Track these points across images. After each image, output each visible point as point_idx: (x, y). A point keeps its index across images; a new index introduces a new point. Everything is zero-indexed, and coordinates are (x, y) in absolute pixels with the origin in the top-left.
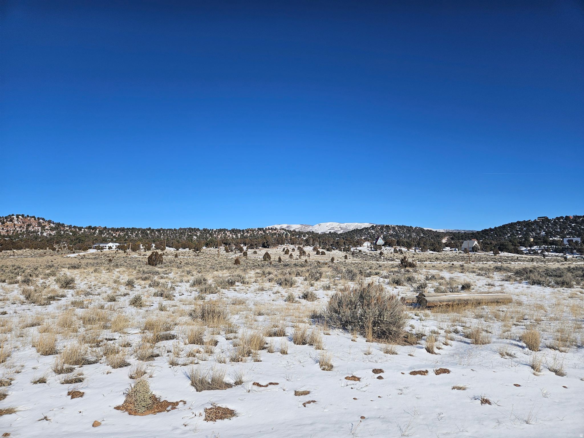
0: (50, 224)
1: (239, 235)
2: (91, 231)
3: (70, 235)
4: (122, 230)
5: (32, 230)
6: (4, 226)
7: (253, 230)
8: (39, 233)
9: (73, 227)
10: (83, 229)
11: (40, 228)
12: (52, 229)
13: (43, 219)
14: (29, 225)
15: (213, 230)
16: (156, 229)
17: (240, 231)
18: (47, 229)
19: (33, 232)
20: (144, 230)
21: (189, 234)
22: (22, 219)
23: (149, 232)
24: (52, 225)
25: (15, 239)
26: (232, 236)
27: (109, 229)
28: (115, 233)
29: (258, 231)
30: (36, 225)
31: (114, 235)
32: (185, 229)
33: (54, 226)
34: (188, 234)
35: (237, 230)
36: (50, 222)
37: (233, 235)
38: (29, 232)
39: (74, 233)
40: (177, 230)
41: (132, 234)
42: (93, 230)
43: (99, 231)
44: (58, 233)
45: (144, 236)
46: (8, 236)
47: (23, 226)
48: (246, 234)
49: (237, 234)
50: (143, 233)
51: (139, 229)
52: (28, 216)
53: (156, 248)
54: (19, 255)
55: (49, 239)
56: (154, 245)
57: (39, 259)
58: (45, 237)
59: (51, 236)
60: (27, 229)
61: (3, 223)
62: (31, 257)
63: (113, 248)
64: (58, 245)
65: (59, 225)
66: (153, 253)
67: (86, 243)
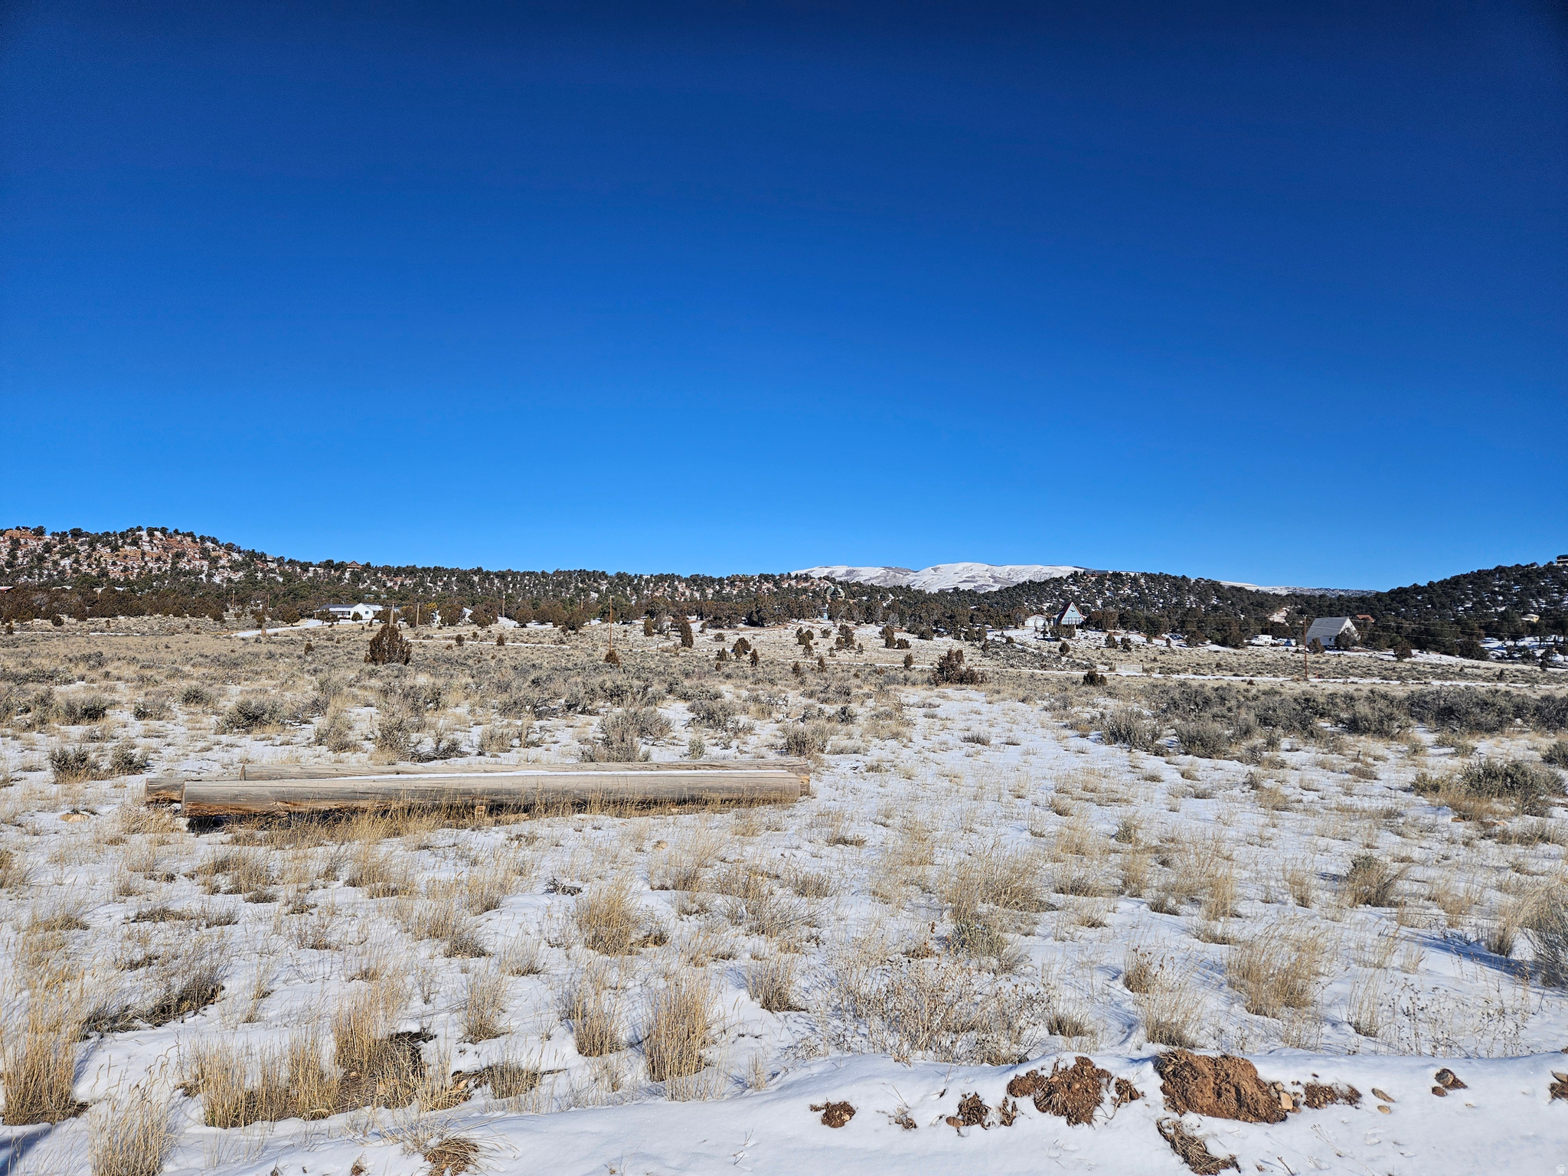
0: (229, 555)
1: (710, 592)
2: (333, 572)
3: (278, 582)
4: (411, 571)
5: (187, 568)
6: (117, 556)
7: (746, 580)
8: (203, 576)
9: (288, 563)
10: (311, 569)
11: (205, 563)
12: (235, 567)
13: (214, 541)
14: (178, 556)
15: (641, 576)
16: (495, 570)
17: (712, 581)
18: (223, 567)
19: (189, 573)
20: (465, 573)
21: (580, 585)
22: (161, 540)
23: (476, 579)
24: (236, 556)
25: (142, 591)
26: (692, 594)
27: (377, 569)
28: (391, 581)
29: (761, 583)
30: (197, 556)
31: (389, 584)
32: (570, 574)
33: (240, 559)
34: (576, 587)
35: (704, 577)
36: (230, 548)
37: (694, 593)
38: (178, 574)
39: (289, 578)
40: (548, 575)
41: (435, 584)
42: (336, 570)
43: (353, 573)
44: (250, 578)
45: (465, 589)
46: (127, 583)
47: (163, 558)
48: (728, 589)
49: (704, 590)
50: (463, 581)
51: (452, 570)
52: (176, 532)
53: (475, 620)
54: (118, 629)
55: (228, 591)
56: (468, 612)
57: (150, 641)
58: (219, 585)
59: (233, 585)
60: (173, 564)
61: (115, 549)
62: (143, 634)
63: (365, 616)
64: (240, 606)
65: (253, 557)
66: (383, 630)
67: (301, 603)
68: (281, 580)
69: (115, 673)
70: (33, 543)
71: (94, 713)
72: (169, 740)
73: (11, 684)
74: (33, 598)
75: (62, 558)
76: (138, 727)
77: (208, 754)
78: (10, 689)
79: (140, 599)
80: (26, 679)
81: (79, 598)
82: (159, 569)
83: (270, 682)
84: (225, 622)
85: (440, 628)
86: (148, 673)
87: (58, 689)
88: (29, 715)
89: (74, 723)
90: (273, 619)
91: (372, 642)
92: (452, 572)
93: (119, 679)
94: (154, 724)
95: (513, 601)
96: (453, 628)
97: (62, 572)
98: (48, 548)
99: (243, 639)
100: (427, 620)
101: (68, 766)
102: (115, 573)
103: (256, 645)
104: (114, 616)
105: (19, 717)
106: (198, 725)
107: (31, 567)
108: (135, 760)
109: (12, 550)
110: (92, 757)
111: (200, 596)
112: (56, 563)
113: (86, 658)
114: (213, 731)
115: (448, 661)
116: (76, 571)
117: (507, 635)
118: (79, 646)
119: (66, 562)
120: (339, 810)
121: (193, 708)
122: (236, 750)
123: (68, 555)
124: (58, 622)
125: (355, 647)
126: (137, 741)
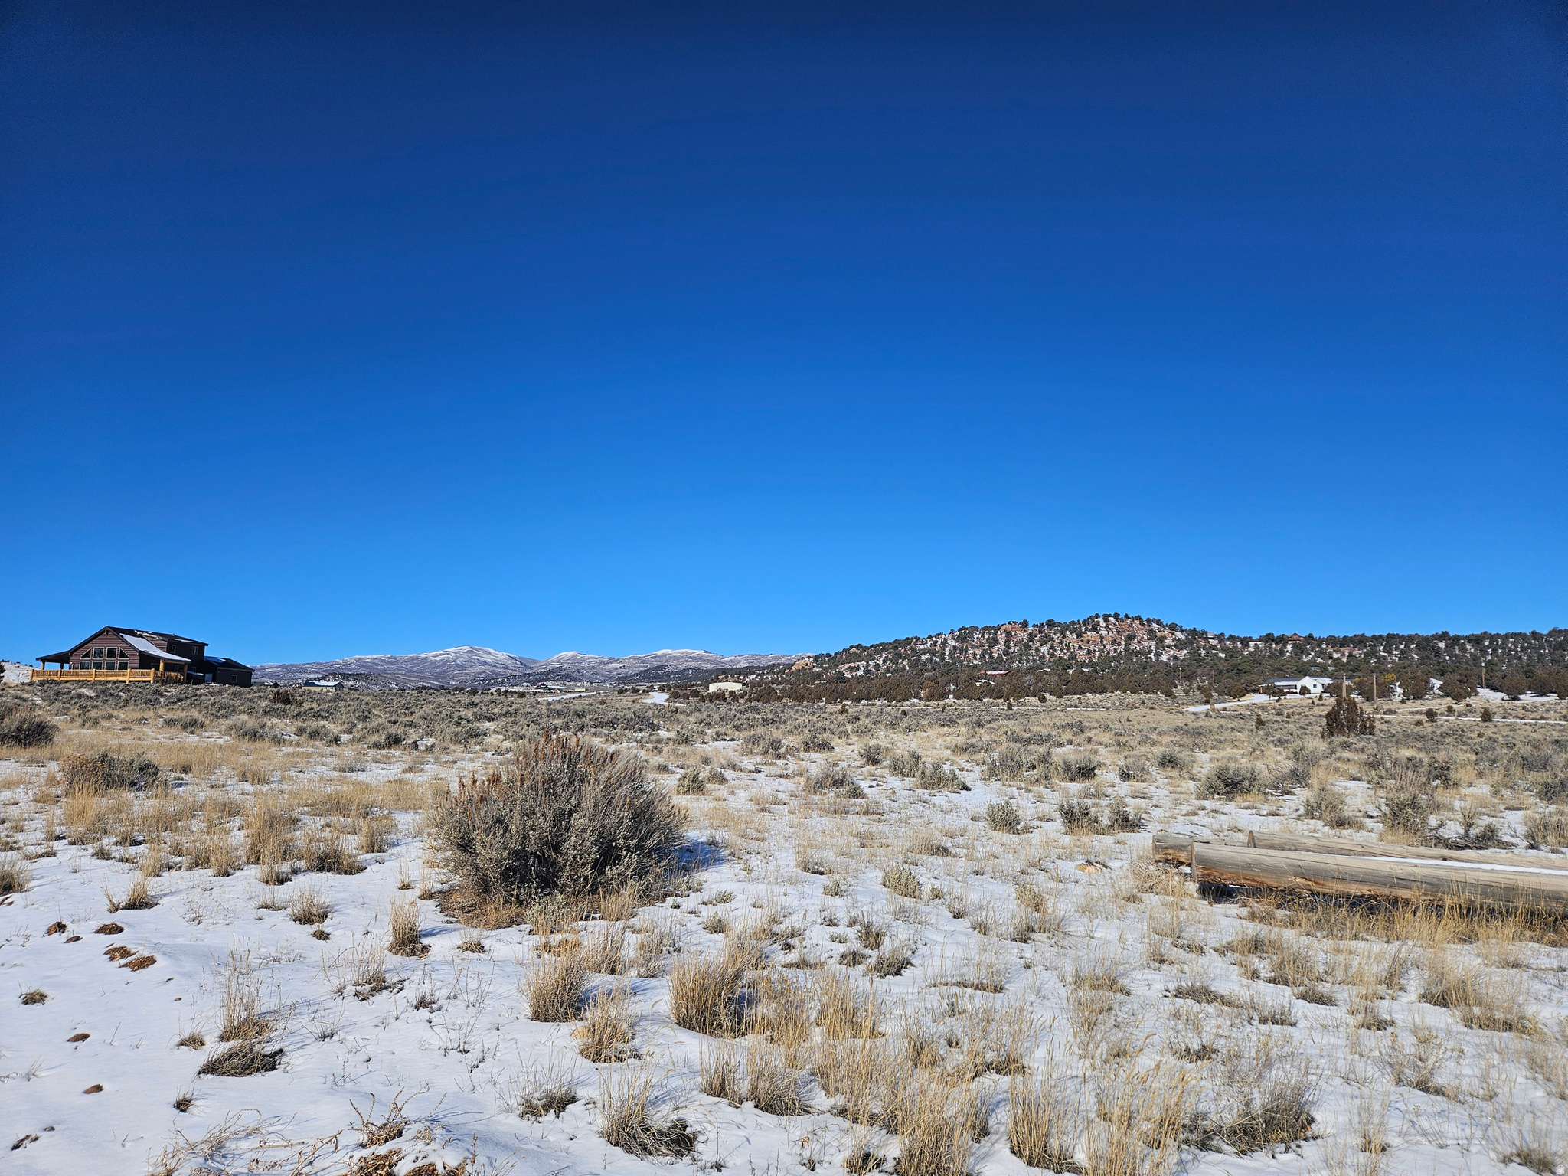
0: (1173, 634)
2: (1274, 646)
3: (1221, 658)
4: (1360, 641)
5: (1138, 649)
6: (1082, 641)
8: (1152, 655)
9: (1228, 639)
10: (1252, 643)
11: (1153, 643)
12: (1179, 645)
13: (1159, 622)
14: (1130, 638)
16: (1467, 634)
18: (1169, 646)
19: (1140, 653)
20: (1426, 639)
22: (1115, 624)
23: (1442, 645)
24: (1179, 635)
25: (1104, 671)
27: (1321, 641)
28: (1337, 652)
30: (1145, 637)
31: (1336, 655)
33: (1183, 638)
36: (1173, 628)
38: (1131, 654)
39: (1231, 654)
40: (1542, 635)
41: (1390, 653)
42: (1277, 644)
43: (1295, 646)
44: (1194, 653)
45: (1428, 658)
46: (1091, 664)
47: (1118, 641)
50: (1425, 648)
51: (1410, 636)
52: (1127, 616)
53: (1446, 691)
54: (1088, 705)
55: (1175, 668)
56: (1437, 683)
57: (1114, 715)
58: (1166, 663)
59: (1179, 663)
60: (1126, 645)
61: (1080, 635)
62: (1108, 709)
63: (1313, 690)
64: (1188, 683)
65: (1195, 635)
66: (1339, 703)
67: (1245, 678)
68: (1223, 656)
69: (1095, 739)
70: (1020, 634)
71: (1086, 772)
72: (1155, 802)
73: (1019, 745)
74: (1025, 679)
75: (1042, 645)
76: (1124, 788)
77: (1195, 819)
78: (1019, 750)
79: (1102, 678)
80: (1028, 741)
81: (1056, 678)
82: (1115, 651)
83: (1235, 751)
84: (1175, 697)
85: (1403, 701)
86: (1123, 739)
87: (1055, 751)
88: (1035, 772)
89: (1071, 780)
90: (1219, 695)
91: (1328, 716)
92: (1410, 639)
93: (1100, 744)
94: (1140, 786)
95: (1496, 668)
96: (1419, 702)
97: (1042, 658)
98: (1031, 638)
99: (1194, 714)
100: (1386, 692)
101: (1074, 818)
102: (1081, 656)
103: (1207, 719)
104: (1084, 693)
105: (1028, 773)
106: (1179, 789)
107: (1021, 654)
108: (1130, 818)
109: (1006, 641)
110: (1093, 811)
111: (1151, 674)
112: (1037, 650)
113: (1070, 726)
114: (1194, 796)
115: (1421, 738)
116: (1052, 656)
117: (1493, 709)
118: (1061, 718)
119: (1045, 649)
120: (1375, 898)
121: (1169, 772)
122: (1222, 817)
123: (1045, 643)
124: (1043, 700)
125: (1307, 722)
126: (1128, 800)
